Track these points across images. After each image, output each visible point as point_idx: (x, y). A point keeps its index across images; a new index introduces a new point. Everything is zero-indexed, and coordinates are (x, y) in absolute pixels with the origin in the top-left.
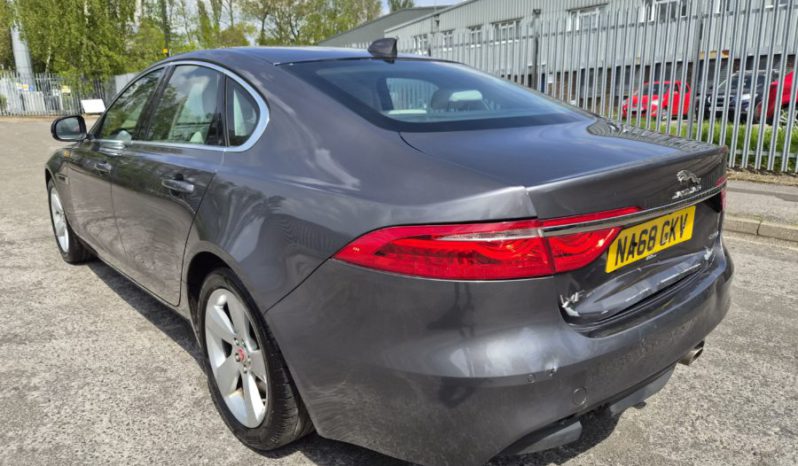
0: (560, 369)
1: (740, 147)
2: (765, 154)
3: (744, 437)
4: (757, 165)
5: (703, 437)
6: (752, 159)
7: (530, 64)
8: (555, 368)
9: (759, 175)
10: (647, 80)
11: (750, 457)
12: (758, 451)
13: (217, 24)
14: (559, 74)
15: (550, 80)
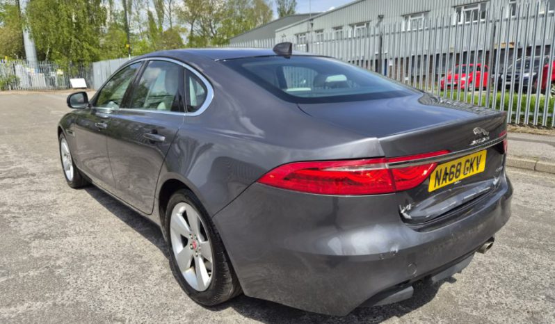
0: (400, 251)
1: (523, 110)
2: (540, 114)
3: (521, 301)
4: (535, 122)
5: (494, 301)
6: (531, 118)
7: (377, 52)
8: (397, 250)
9: (537, 129)
10: (457, 64)
11: (525, 314)
12: (530, 310)
13: (161, 27)
14: (396, 59)
15: (391, 63)
